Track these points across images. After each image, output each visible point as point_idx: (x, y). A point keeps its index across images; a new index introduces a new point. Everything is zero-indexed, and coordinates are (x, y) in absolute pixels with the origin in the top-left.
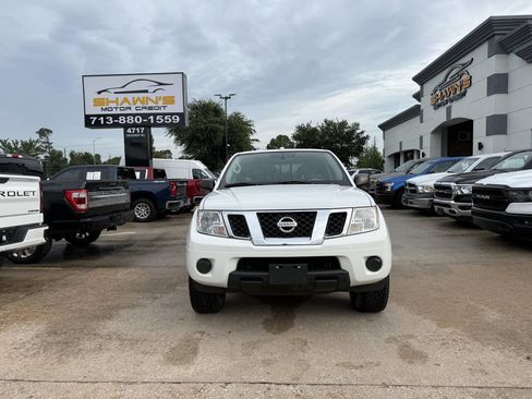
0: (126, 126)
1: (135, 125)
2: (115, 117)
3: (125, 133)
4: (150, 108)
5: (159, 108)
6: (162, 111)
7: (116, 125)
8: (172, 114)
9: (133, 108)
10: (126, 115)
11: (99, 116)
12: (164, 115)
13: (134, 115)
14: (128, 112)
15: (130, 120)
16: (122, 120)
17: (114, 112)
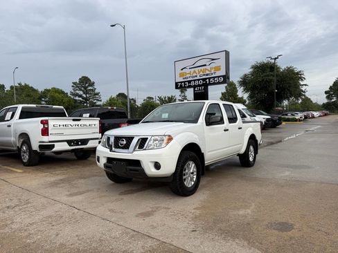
0: (194, 87)
1: (199, 86)
2: (189, 82)
3: (194, 90)
4: (207, 75)
5: (212, 74)
6: (214, 75)
7: (190, 87)
8: (219, 77)
9: (198, 75)
10: (195, 80)
11: (181, 82)
12: (214, 78)
13: (199, 80)
14: (196, 78)
15: (197, 83)
16: (192, 84)
17: (189, 79)
